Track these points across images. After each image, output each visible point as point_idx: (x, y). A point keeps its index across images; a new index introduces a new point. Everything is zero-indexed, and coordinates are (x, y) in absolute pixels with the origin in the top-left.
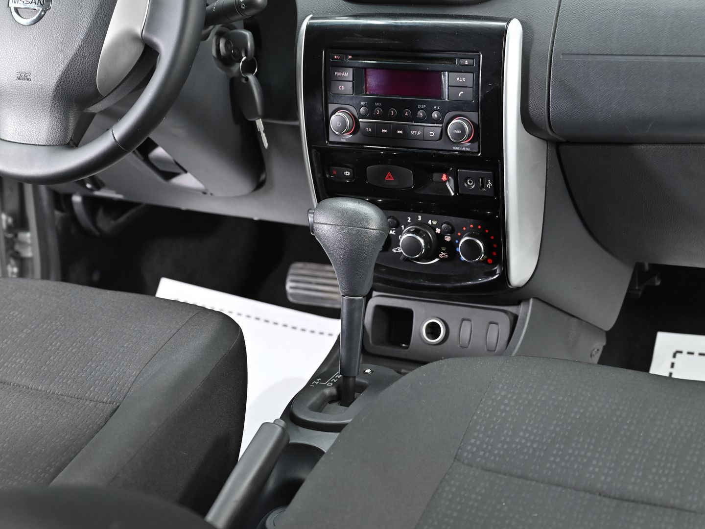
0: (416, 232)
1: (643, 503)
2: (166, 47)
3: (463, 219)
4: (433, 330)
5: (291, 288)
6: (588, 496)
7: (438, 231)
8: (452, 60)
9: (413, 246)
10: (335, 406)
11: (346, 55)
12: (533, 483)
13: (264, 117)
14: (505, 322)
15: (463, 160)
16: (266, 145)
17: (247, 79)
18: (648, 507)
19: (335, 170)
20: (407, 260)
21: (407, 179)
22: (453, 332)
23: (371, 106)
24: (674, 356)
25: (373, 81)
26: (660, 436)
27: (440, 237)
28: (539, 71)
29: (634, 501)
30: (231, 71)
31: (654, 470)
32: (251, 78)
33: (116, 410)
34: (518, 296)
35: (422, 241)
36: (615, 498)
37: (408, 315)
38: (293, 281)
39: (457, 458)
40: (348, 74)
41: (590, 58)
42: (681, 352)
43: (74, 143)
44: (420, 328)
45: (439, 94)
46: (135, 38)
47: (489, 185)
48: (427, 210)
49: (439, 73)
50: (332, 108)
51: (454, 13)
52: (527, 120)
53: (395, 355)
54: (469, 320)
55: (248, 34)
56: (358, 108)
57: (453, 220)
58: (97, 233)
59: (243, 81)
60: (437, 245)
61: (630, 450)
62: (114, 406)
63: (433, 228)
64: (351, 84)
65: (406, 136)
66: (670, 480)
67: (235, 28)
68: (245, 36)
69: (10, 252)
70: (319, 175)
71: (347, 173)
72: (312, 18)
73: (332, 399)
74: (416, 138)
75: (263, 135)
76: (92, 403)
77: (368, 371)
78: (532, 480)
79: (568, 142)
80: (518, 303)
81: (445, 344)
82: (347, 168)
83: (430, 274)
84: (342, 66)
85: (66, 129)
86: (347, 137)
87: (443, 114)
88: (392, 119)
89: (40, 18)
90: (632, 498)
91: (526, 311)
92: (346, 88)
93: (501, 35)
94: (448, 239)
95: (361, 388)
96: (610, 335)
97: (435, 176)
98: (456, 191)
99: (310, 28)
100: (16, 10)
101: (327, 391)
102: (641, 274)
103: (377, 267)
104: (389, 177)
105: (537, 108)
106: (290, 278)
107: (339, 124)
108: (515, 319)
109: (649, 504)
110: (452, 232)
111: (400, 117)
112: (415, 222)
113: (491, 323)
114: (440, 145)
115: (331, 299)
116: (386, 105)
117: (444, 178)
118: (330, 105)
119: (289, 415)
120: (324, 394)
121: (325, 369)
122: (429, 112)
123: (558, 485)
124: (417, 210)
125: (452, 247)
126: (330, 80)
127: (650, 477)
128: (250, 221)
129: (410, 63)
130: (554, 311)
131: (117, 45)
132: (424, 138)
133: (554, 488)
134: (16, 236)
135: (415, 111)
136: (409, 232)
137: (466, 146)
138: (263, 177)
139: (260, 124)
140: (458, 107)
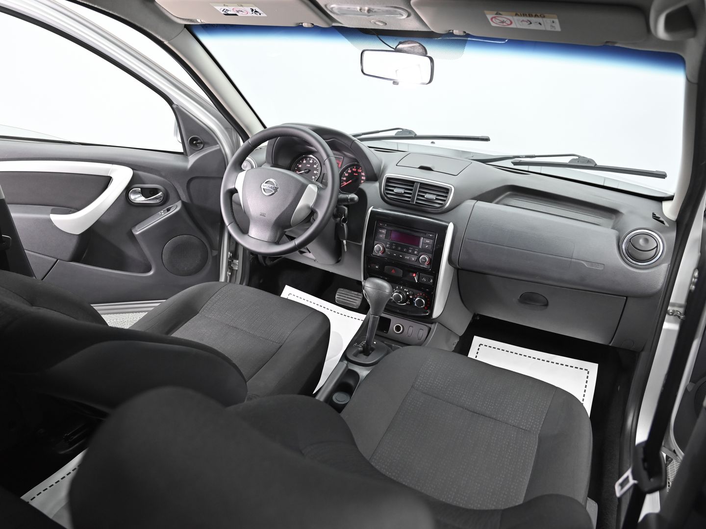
0: (400, 293)
1: (482, 415)
2: (321, 214)
3: (418, 291)
4: (398, 328)
5: (337, 297)
6: (461, 409)
7: (408, 293)
8: (425, 234)
9: (398, 298)
10: (362, 355)
11: (385, 224)
12: (441, 401)
13: (347, 239)
14: (426, 330)
15: (423, 271)
16: (346, 250)
17: (343, 225)
18: (484, 417)
19: (372, 265)
20: (394, 302)
21: (399, 273)
22: (406, 331)
23: (391, 245)
24: (480, 346)
25: (393, 235)
26: (488, 389)
27: (408, 296)
28: (458, 244)
29: (479, 414)
30: (337, 221)
31: (486, 403)
32: (345, 224)
33: (281, 347)
34: (433, 321)
35: (401, 296)
36: (471, 411)
37: (389, 320)
38: (338, 295)
39: (412, 386)
40: (384, 231)
41: (478, 242)
42: (482, 345)
43: (277, 243)
44: (393, 326)
45: (418, 245)
46: (309, 207)
47: (431, 281)
48: (404, 285)
49: (419, 238)
50: (376, 242)
51: (427, 216)
52: (450, 260)
53: (382, 335)
54: (412, 327)
55: (346, 208)
56: (386, 244)
57: (415, 291)
58: (265, 265)
59: (342, 225)
60: (407, 298)
61: (478, 393)
62: (280, 345)
63: (406, 292)
64: (385, 235)
65: (403, 258)
66: (492, 408)
67: (341, 205)
68: (345, 209)
69: (229, 266)
70: (365, 266)
71: (377, 267)
72: (373, 208)
73: (361, 352)
74: (407, 259)
75: (345, 246)
76: (272, 342)
77: (375, 343)
78: (440, 399)
79: (462, 269)
80: (432, 323)
81: (401, 334)
82: (377, 265)
83: (401, 308)
84: (382, 228)
85: (276, 237)
86: (380, 254)
87: (419, 252)
88: (398, 250)
89: (273, 194)
90: (478, 412)
91: (434, 327)
92: (382, 236)
93: (446, 228)
94: (411, 297)
95: (373, 350)
96: (461, 337)
97: (411, 274)
98: (418, 280)
99: (372, 211)
100: (264, 189)
101: (360, 349)
102: (475, 316)
103: (387, 305)
104: (393, 271)
105: (455, 257)
106: (337, 294)
107: (378, 249)
108: (430, 329)
109: (484, 415)
110: (413, 295)
111: (402, 251)
112: (399, 289)
113: (421, 329)
114: (416, 264)
115: (353, 304)
116: (397, 245)
117: (414, 275)
118: (375, 242)
119: (345, 357)
120: (358, 350)
121: (356, 338)
122: (413, 251)
123: (450, 403)
124: (401, 285)
125: (412, 301)
126: (377, 232)
127: (485, 405)
128: (329, 272)
129: (409, 231)
130: (444, 328)
131: (301, 209)
132: (410, 260)
133: (449, 404)
134: (233, 261)
135: (408, 249)
136: (396, 292)
137: (425, 266)
138: (340, 259)
139: (345, 242)
140: (425, 251)
